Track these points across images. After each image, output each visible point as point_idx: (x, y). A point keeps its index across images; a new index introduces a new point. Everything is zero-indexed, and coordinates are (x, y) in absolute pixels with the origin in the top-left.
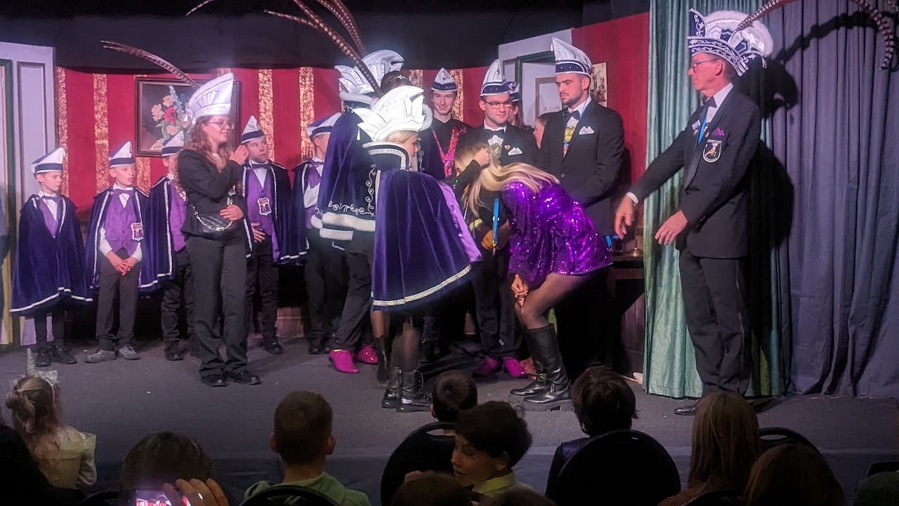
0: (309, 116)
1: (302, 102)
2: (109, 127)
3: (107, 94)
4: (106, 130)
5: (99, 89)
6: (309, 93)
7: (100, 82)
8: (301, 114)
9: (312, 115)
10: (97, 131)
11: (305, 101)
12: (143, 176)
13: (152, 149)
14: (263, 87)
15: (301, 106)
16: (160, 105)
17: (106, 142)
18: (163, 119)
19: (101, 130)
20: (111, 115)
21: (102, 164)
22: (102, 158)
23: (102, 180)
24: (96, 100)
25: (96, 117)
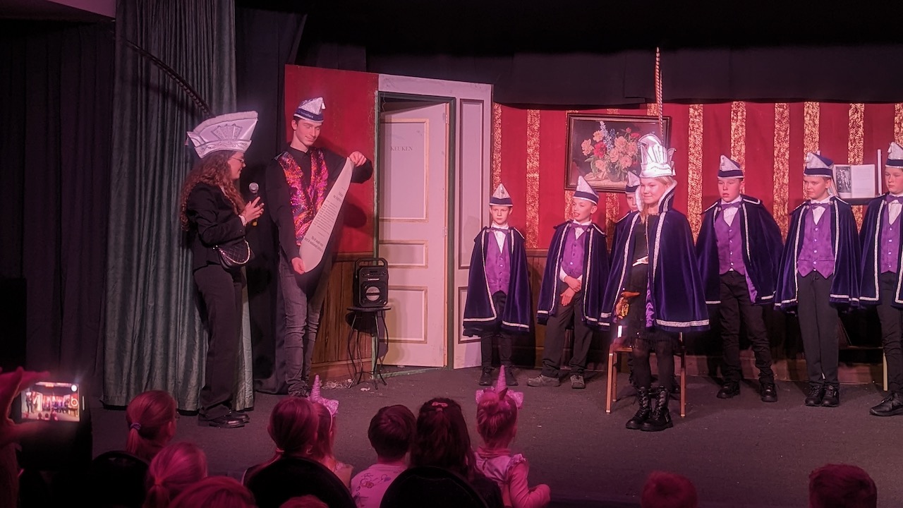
1: (733, 138)
2: (540, 161)
3: (540, 129)
4: (536, 164)
5: (532, 124)
6: (740, 128)
7: (533, 117)
10: (529, 165)
11: (736, 136)
14: (693, 122)
15: (732, 141)
16: (590, 139)
17: (536, 175)
18: (592, 154)
19: (533, 163)
20: (542, 149)
21: (533, 197)
22: (532, 191)
23: (532, 212)
24: (529, 135)
25: (529, 151)
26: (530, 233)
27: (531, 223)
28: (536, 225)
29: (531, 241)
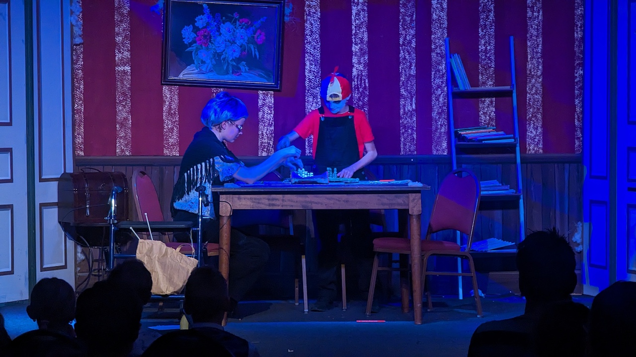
0: (362, 40)
1: (354, 24)
2: (131, 51)
3: (130, 13)
4: (127, 54)
5: (120, 7)
6: (362, 13)
8: (353, 37)
9: (366, 39)
10: (118, 56)
11: (357, 21)
12: (170, 109)
13: (181, 77)
14: (309, 6)
15: (353, 27)
16: (191, 25)
17: (128, 68)
18: (194, 42)
19: (123, 54)
20: (134, 37)
21: (124, 94)
22: (123, 88)
23: (123, 112)
24: (117, 20)
25: (117, 39)
26: (121, 137)
27: (122, 125)
28: (129, 128)
29: (122, 148)
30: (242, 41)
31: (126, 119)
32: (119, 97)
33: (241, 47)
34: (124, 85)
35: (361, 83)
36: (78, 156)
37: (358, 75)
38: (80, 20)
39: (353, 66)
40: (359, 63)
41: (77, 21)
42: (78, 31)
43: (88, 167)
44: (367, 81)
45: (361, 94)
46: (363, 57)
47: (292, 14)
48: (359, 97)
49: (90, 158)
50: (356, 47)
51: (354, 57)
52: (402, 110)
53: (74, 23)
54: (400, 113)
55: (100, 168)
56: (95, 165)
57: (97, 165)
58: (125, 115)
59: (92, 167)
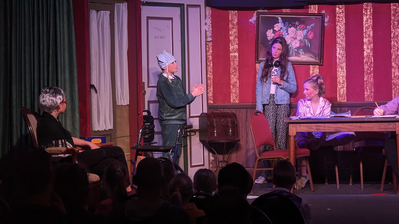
0: (369, 35)
1: (365, 26)
2: (239, 44)
3: (238, 23)
4: (236, 46)
5: (232, 20)
6: (369, 20)
7: (233, 16)
8: (364, 34)
9: (371, 34)
10: (231, 48)
14: (339, 17)
15: (364, 28)
16: (272, 29)
17: (237, 54)
19: (234, 46)
20: (240, 37)
21: (235, 69)
22: (234, 65)
23: (234, 79)
24: (231, 27)
25: (231, 38)
26: (233, 93)
27: (234, 86)
28: (237, 87)
29: (234, 98)
30: (300, 38)
31: (236, 82)
32: (232, 70)
33: (300, 41)
34: (235, 63)
35: (369, 60)
36: (210, 103)
37: (367, 55)
38: (210, 28)
39: (364, 50)
40: (368, 49)
41: (209, 28)
42: (209, 34)
43: (215, 109)
44: (372, 59)
45: (369, 66)
46: (370, 45)
47: (328, 22)
48: (368, 68)
49: (216, 104)
50: (366, 39)
51: (364, 45)
52: (393, 75)
53: (207, 30)
54: (392, 77)
55: (222, 110)
56: (219, 109)
57: (220, 108)
58: (235, 80)
59: (217, 110)
